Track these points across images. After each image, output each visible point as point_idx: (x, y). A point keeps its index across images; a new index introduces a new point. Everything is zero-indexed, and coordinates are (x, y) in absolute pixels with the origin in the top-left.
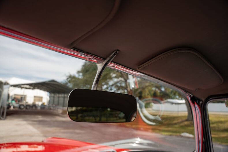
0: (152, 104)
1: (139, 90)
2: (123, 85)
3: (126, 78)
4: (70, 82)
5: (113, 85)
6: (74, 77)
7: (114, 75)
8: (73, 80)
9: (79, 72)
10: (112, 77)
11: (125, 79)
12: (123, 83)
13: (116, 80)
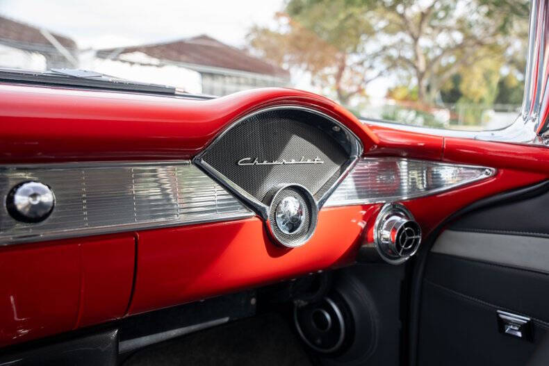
0: (490, 113)
1: (454, 71)
2: (409, 54)
3: (416, 34)
4: (253, 44)
5: (376, 55)
6: (265, 32)
7: (382, 24)
8: (264, 38)
9: (278, 15)
10: (376, 28)
11: (412, 35)
12: (406, 48)
13: (385, 40)
